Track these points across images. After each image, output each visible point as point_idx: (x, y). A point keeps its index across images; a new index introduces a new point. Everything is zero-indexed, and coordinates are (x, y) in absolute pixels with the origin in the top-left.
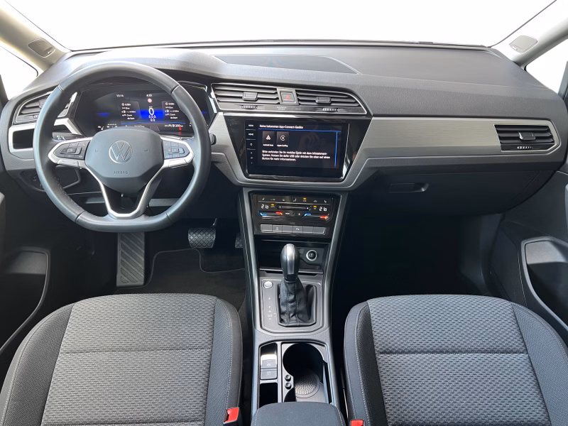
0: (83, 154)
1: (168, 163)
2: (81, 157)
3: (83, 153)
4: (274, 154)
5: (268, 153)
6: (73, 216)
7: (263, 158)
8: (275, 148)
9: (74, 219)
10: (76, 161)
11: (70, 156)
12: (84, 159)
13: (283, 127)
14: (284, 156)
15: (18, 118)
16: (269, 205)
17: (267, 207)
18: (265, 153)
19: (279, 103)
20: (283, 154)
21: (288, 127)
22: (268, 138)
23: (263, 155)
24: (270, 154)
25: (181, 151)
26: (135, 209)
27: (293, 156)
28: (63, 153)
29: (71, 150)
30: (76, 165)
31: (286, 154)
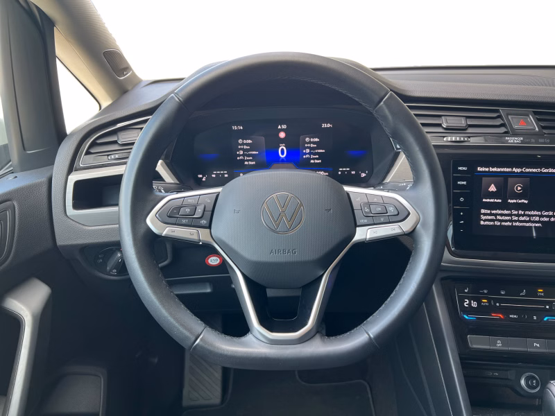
0: (208, 218)
1: (364, 234)
2: (204, 222)
3: (208, 214)
4: (502, 215)
5: (491, 214)
6: (187, 338)
7: (482, 223)
8: (504, 206)
9: (189, 343)
10: (193, 230)
11: (184, 221)
12: (210, 227)
13: (519, 170)
14: (521, 218)
15: (83, 160)
16: (479, 301)
17: (474, 304)
18: (485, 214)
19: (505, 133)
20: (518, 215)
21: (528, 170)
22: (493, 188)
23: (483, 217)
24: (496, 215)
25: (391, 210)
26: (305, 325)
27: (537, 219)
28: (172, 216)
29: (188, 210)
30: (195, 237)
31: (523, 215)
